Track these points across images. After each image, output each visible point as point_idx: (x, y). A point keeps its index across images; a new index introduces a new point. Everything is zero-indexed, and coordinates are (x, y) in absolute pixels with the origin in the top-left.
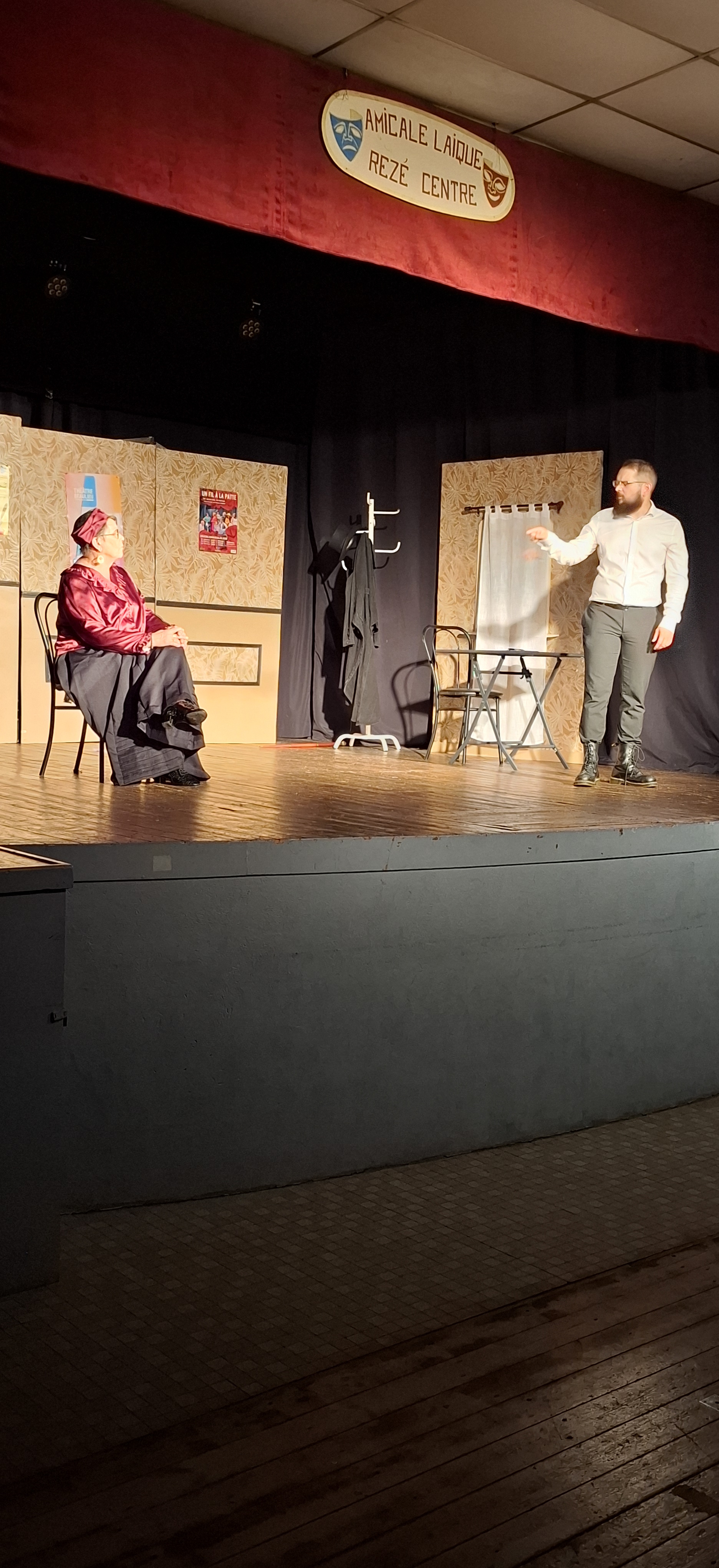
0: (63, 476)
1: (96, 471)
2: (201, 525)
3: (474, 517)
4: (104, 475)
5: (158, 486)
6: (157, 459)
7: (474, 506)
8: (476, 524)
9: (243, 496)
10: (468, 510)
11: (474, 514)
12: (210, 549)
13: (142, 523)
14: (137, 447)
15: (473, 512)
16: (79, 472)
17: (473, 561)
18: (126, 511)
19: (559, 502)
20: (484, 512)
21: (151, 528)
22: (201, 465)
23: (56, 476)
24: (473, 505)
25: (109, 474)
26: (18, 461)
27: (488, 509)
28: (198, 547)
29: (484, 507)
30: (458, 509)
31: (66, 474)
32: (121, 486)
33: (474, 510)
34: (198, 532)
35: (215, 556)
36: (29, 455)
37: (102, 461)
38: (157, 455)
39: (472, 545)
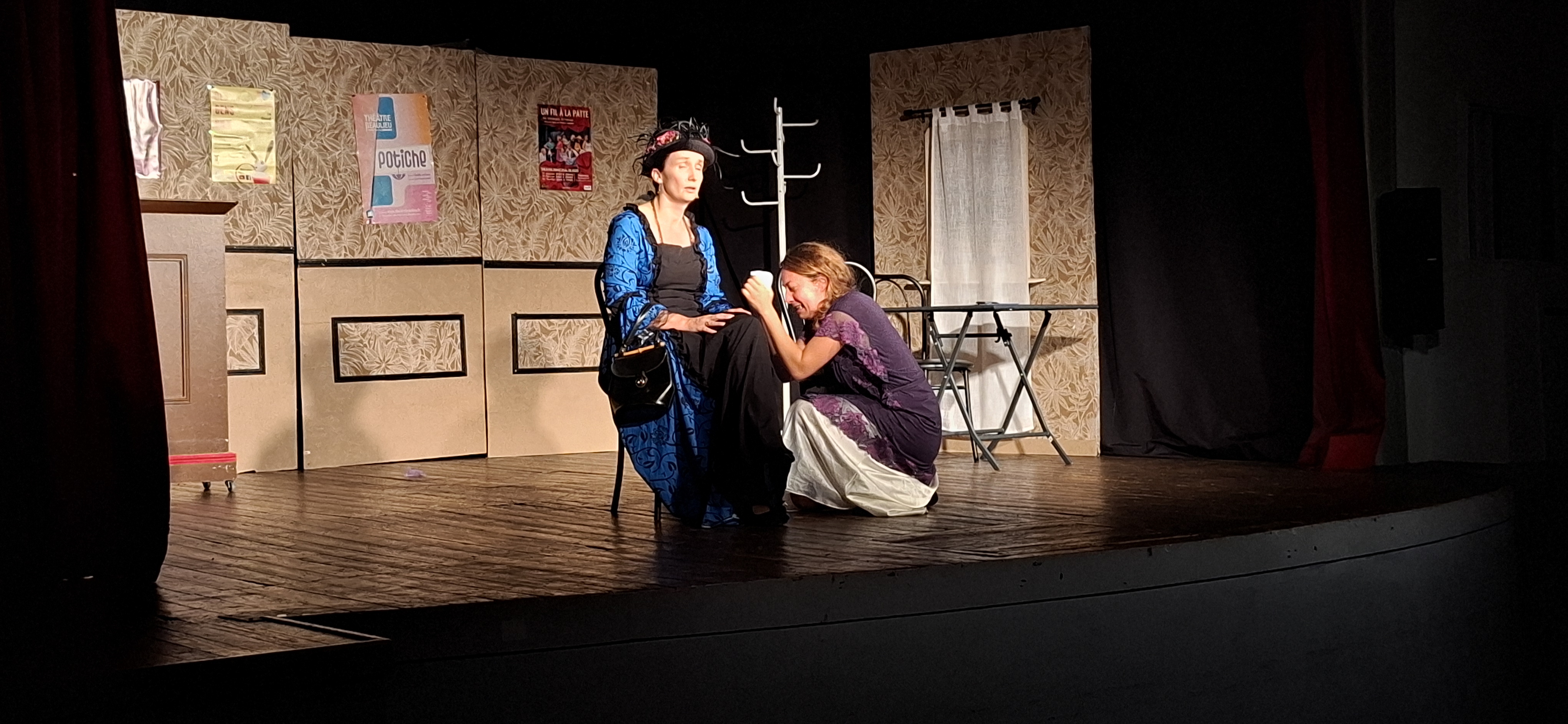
0: (349, 99)
1: (394, 90)
2: (541, 154)
3: (918, 123)
4: (406, 95)
5: (480, 105)
6: (478, 68)
7: (917, 109)
8: (921, 132)
9: (598, 111)
10: (908, 115)
11: (917, 119)
12: (556, 186)
13: (460, 155)
14: (450, 54)
15: (915, 117)
16: (372, 93)
17: (920, 184)
18: (437, 142)
19: (1033, 98)
20: (931, 117)
21: (473, 162)
22: (539, 73)
23: (339, 102)
24: (915, 107)
25: (412, 93)
26: (287, 83)
27: (936, 114)
28: (538, 184)
29: (931, 110)
30: (894, 114)
31: (353, 96)
32: (429, 108)
33: (917, 114)
34: (538, 164)
35: (561, 196)
36: (302, 73)
37: (402, 76)
38: (477, 63)
39: (918, 161)
